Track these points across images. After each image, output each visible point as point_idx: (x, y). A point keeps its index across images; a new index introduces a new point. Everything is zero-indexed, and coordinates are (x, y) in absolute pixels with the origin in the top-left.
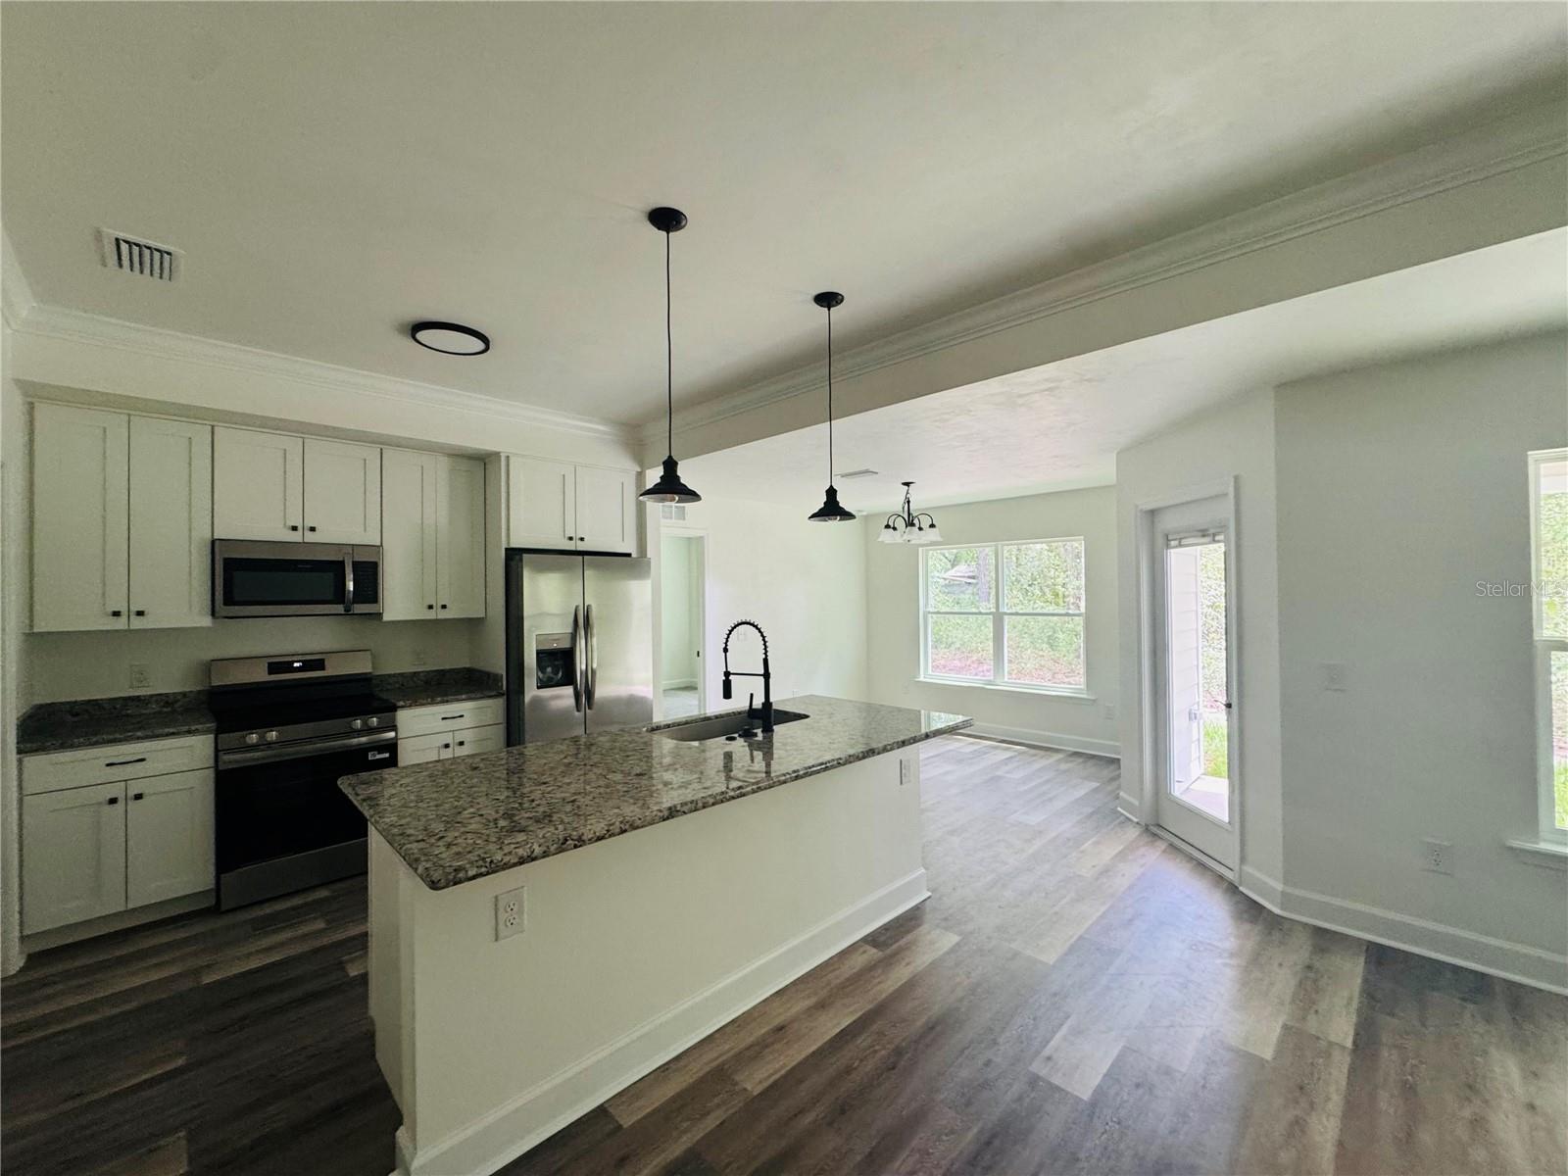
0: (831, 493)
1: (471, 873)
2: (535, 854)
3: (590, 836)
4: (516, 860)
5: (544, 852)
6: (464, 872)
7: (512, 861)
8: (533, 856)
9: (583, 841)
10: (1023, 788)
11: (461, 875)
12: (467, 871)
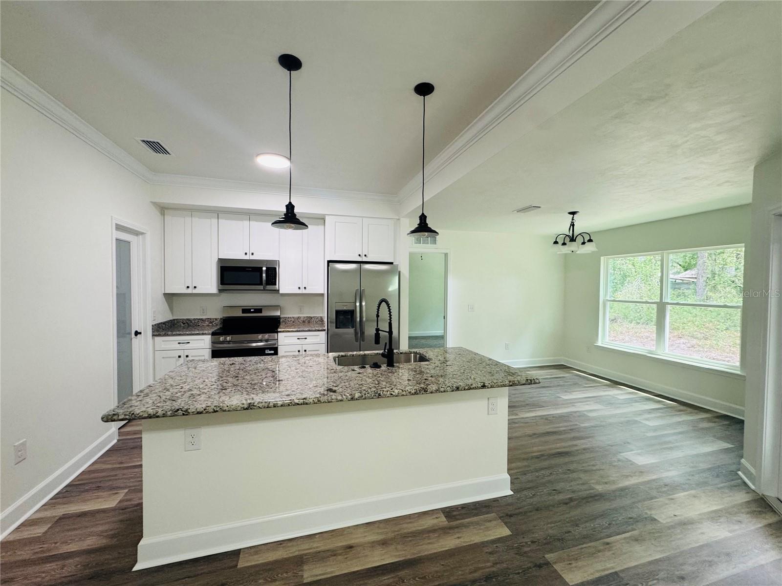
0: (423, 218)
1: (120, 417)
2: (158, 414)
3: (193, 410)
4: (147, 415)
5: (164, 414)
6: (117, 416)
7: (144, 416)
8: (157, 415)
9: (188, 412)
10: (649, 434)
11: (115, 417)
12: (118, 416)
